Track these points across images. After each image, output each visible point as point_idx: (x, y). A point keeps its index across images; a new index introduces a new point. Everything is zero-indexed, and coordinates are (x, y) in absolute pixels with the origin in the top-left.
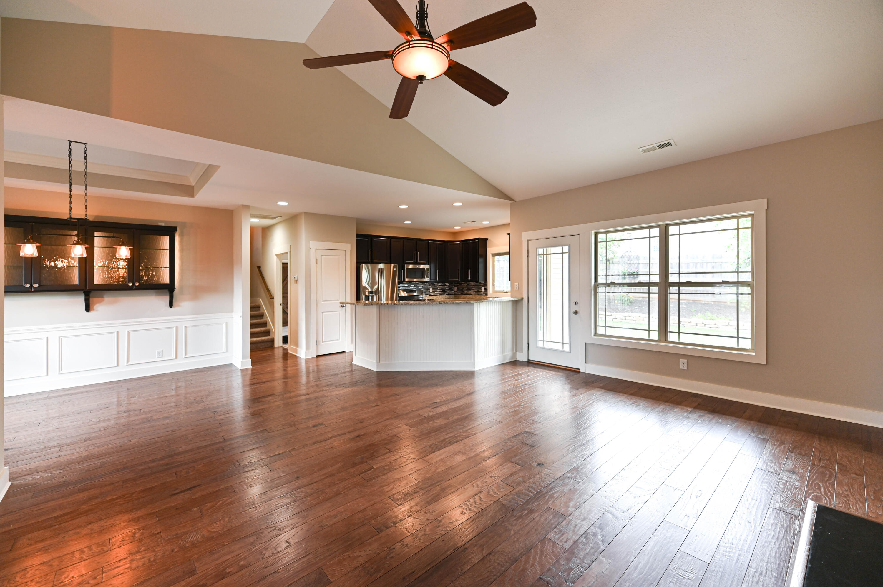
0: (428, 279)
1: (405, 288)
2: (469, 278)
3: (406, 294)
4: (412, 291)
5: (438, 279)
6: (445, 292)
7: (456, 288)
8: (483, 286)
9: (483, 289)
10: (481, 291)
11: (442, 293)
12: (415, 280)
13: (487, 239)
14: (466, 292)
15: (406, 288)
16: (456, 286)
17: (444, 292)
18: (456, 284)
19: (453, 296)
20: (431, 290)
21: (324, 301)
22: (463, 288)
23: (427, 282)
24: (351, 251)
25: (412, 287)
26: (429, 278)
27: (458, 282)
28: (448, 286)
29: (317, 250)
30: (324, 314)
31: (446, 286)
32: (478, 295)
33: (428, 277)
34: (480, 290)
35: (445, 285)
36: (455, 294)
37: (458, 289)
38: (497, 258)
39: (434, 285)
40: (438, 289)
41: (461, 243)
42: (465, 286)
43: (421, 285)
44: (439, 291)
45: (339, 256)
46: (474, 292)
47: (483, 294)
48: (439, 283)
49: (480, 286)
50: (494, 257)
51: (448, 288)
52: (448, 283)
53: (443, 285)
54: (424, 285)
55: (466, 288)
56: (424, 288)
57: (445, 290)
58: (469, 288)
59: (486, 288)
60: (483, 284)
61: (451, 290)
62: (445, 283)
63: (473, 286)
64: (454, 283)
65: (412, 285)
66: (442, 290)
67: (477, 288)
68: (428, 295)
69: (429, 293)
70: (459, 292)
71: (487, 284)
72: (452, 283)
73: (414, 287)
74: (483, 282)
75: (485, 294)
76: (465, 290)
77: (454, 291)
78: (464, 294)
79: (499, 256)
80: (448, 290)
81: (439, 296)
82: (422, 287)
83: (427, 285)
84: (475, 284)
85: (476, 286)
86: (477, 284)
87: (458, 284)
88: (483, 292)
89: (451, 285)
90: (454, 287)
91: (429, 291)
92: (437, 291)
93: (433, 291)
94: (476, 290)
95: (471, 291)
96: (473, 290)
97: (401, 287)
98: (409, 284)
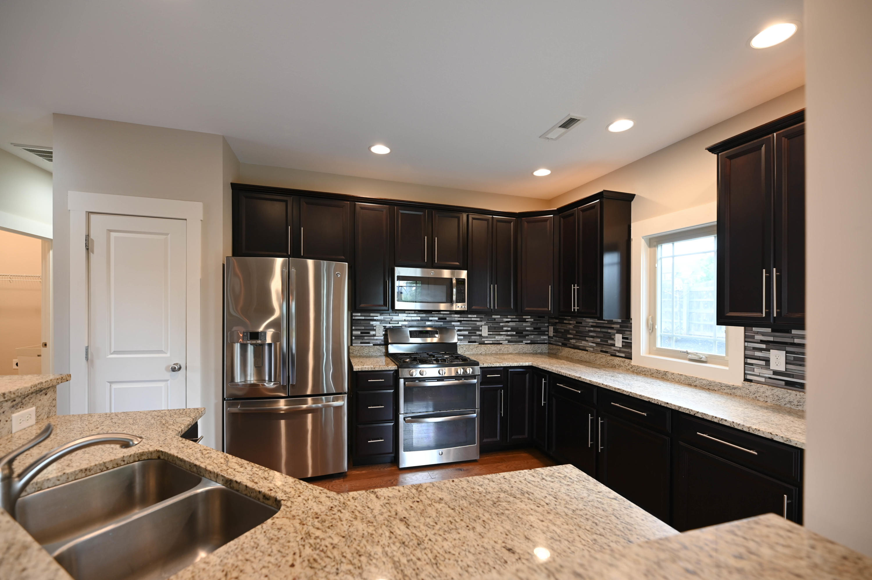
0: (466, 306)
2: (575, 307)
4: (427, 332)
5: (494, 306)
6: (523, 337)
7: (551, 329)
8: (619, 332)
9: (618, 340)
10: (614, 345)
11: (515, 338)
13: (632, 196)
14: (573, 341)
16: (554, 324)
17: (519, 337)
18: (551, 321)
19: (544, 348)
20: (485, 332)
21: (115, 352)
22: (567, 332)
24: (205, 223)
27: (551, 315)
28: (532, 323)
29: (92, 216)
30: (114, 386)
32: (603, 355)
33: (463, 301)
34: (610, 342)
35: (524, 321)
36: (549, 343)
37: (555, 331)
38: (666, 249)
39: (495, 319)
40: (505, 329)
41: (557, 217)
42: (571, 327)
43: (456, 319)
44: (508, 335)
45: (167, 234)
46: (594, 345)
47: (618, 354)
48: (509, 317)
49: (609, 331)
50: (652, 249)
51: (532, 329)
52: (529, 317)
53: (517, 320)
54: (465, 319)
55: (575, 332)
56: (463, 327)
57: (522, 333)
58: (581, 332)
59: (627, 339)
60: (618, 326)
61: (540, 333)
62: (524, 317)
63: (592, 329)
64: (549, 318)
65: (430, 319)
66: (515, 333)
67: (602, 335)
68: (475, 342)
69: (478, 337)
70: (558, 339)
71: (631, 328)
72: (544, 317)
73: (437, 322)
74: (620, 321)
75: (623, 355)
76: (572, 336)
77: (548, 335)
78: (570, 345)
79: (673, 244)
80: (532, 333)
81: (507, 346)
82: (459, 323)
83: (473, 319)
84: (595, 324)
85: (599, 330)
86: (602, 325)
87: (557, 321)
88: (618, 349)
89: (540, 320)
90: (548, 326)
91: (480, 333)
92: (501, 333)
93: (489, 335)
94: (599, 340)
95: (587, 341)
96: (592, 339)
97: (401, 321)
98: (424, 315)
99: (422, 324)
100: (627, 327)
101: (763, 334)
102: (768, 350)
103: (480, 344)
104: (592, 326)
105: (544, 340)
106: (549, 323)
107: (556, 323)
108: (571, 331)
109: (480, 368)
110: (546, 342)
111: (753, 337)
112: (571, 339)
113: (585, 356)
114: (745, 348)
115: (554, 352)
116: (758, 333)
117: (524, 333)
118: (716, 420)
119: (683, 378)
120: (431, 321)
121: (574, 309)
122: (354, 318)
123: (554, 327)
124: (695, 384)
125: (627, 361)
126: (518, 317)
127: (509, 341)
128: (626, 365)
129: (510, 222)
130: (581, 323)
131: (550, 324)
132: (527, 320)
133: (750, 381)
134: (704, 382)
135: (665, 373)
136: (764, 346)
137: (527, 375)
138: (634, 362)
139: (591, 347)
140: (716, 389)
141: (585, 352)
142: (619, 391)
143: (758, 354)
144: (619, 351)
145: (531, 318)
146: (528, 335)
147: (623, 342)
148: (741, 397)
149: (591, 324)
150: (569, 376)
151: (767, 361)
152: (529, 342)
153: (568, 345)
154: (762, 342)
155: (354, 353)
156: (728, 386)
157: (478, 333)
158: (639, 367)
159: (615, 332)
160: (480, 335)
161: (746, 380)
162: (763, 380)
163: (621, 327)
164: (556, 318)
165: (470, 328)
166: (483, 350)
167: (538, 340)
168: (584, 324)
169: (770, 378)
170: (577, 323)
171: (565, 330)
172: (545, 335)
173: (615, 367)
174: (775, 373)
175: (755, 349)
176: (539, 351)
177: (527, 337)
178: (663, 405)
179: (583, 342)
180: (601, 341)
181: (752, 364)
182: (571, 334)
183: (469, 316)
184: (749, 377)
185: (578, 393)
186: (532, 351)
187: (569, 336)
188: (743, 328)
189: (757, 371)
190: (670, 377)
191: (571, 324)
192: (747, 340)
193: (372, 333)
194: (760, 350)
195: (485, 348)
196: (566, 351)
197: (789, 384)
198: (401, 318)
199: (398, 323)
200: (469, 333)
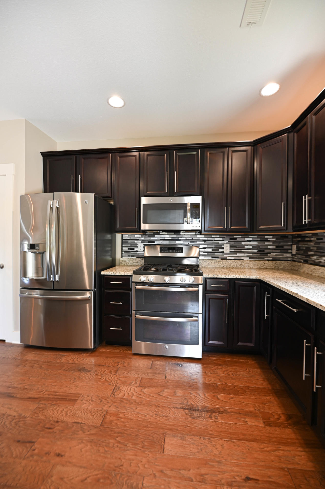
0: (196, 226)
2: (307, 219)
4: (174, 249)
6: (266, 254)
7: (294, 247)
11: (255, 256)
14: (314, 258)
16: (297, 243)
17: (261, 254)
18: (295, 240)
19: (286, 264)
20: (227, 249)
22: (308, 249)
31: (267, 243)
35: (266, 240)
36: (292, 261)
37: (298, 249)
39: (236, 239)
40: (246, 247)
41: (291, 134)
42: (312, 244)
44: (249, 253)
51: (275, 247)
52: (271, 237)
53: (259, 239)
55: (315, 249)
56: (207, 245)
57: (264, 251)
58: (322, 248)
61: (283, 251)
62: (266, 237)
64: (292, 237)
65: (180, 239)
66: (256, 251)
68: (218, 258)
69: (221, 254)
70: (300, 256)
72: (287, 237)
77: (291, 253)
80: (274, 251)
81: (247, 262)
82: (203, 242)
83: (216, 239)
87: (300, 239)
89: (283, 240)
90: (292, 245)
91: (222, 250)
92: (242, 251)
93: (230, 252)
97: (157, 240)
98: (175, 236)
99: (172, 243)
103: (222, 259)
105: (287, 257)
106: (292, 242)
107: (299, 241)
108: (311, 248)
109: (206, 278)
110: (289, 259)
112: (312, 255)
113: (324, 273)
115: (296, 268)
117: (266, 251)
120: (181, 240)
121: (305, 222)
122: (123, 238)
123: (297, 245)
126: (260, 237)
127: (250, 258)
129: (246, 151)
130: (322, 239)
131: (294, 243)
132: (269, 239)
137: (255, 288)
145: (273, 238)
146: (270, 253)
150: (287, 292)
152: (271, 259)
153: (309, 262)
155: (123, 263)
157: (220, 250)
160: (223, 252)
164: (299, 237)
165: (214, 246)
166: (225, 265)
167: (280, 258)
168: (324, 239)
170: (317, 239)
171: (306, 248)
172: (288, 253)
176: (281, 267)
177: (268, 255)
179: (323, 258)
182: (311, 251)
185: (294, 311)
186: (273, 267)
191: (311, 241)
193: (136, 249)
195: (227, 263)
196: (307, 268)
198: (156, 238)
199: (154, 242)
200: (212, 250)
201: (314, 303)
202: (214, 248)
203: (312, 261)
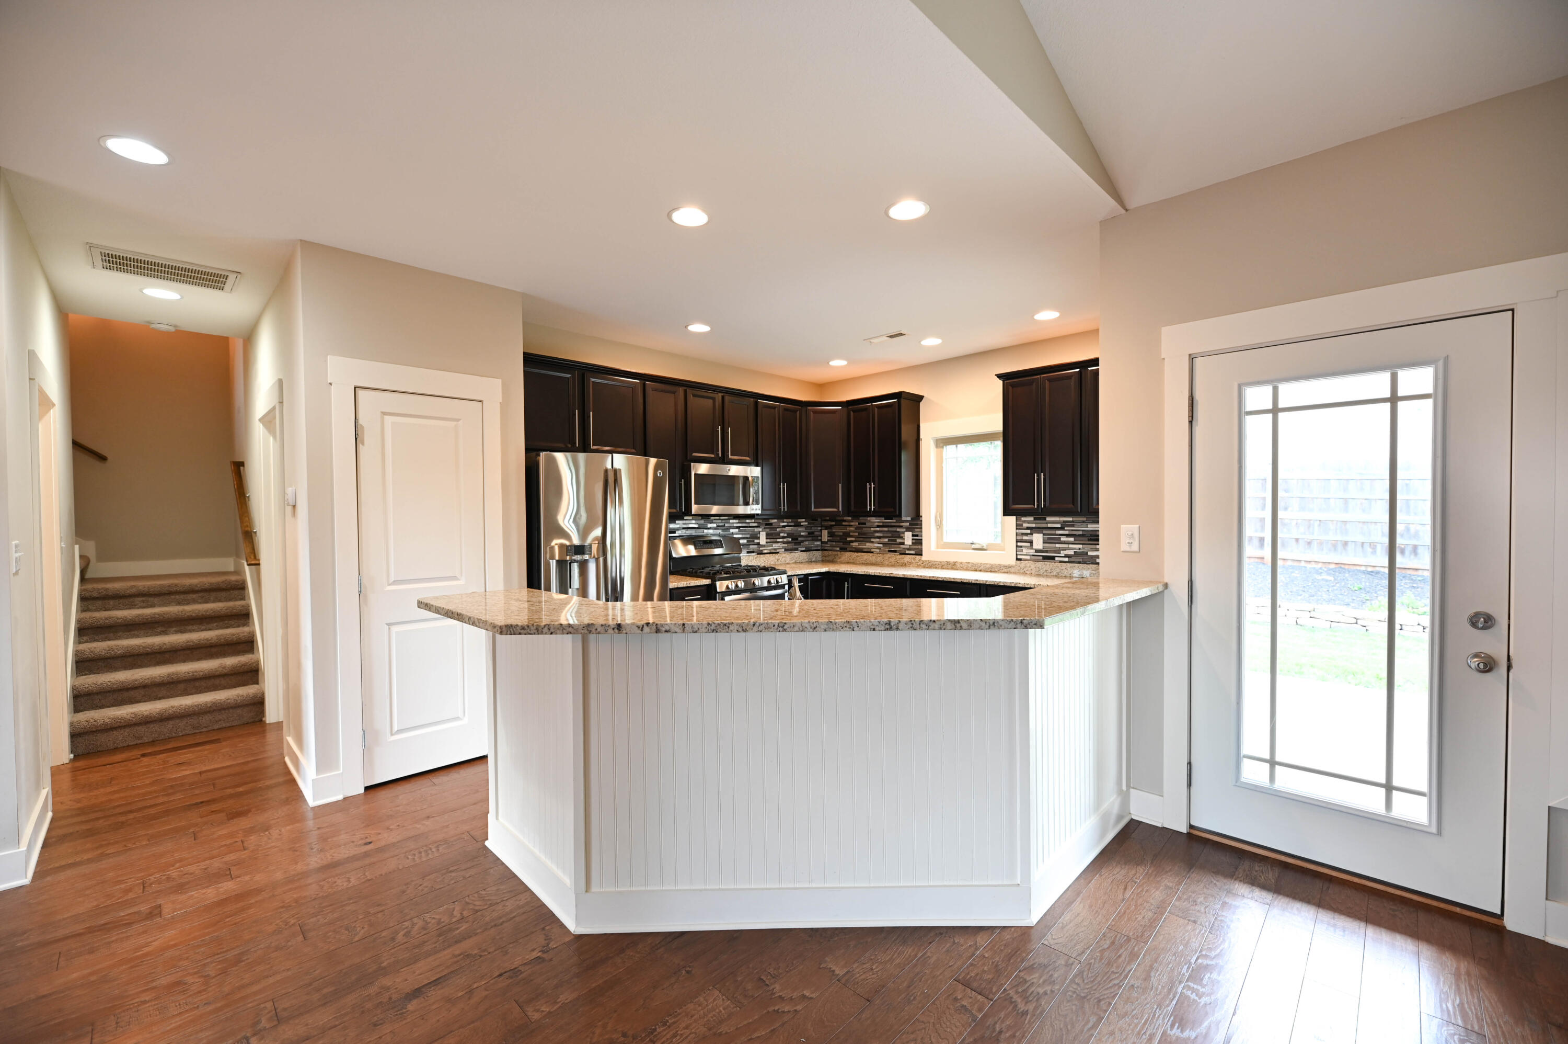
0: (755, 509)
1: (689, 532)
2: (871, 507)
3: (691, 551)
4: (711, 542)
5: (784, 507)
6: (799, 543)
7: (825, 533)
8: (908, 529)
9: (908, 538)
10: (903, 543)
11: (791, 546)
12: (715, 509)
13: (921, 398)
14: (855, 544)
15: (693, 532)
16: (829, 528)
17: (796, 544)
18: (826, 523)
19: (818, 555)
20: (763, 540)
21: (396, 582)
22: (848, 534)
23: (751, 516)
24: (505, 406)
25: (711, 531)
26: (759, 506)
27: (833, 517)
28: (807, 527)
29: (360, 393)
30: (395, 629)
31: (800, 529)
32: (892, 554)
33: (757, 503)
34: (899, 540)
35: (799, 525)
36: (823, 550)
37: (831, 534)
38: (950, 450)
39: (771, 524)
40: (782, 535)
41: (845, 409)
42: (852, 529)
43: (735, 525)
44: (784, 543)
45: (458, 420)
46: (881, 545)
47: (907, 552)
48: (785, 520)
49: (898, 530)
50: (939, 450)
51: (807, 534)
52: (804, 520)
53: (793, 524)
54: (744, 525)
55: (857, 534)
56: (742, 534)
57: (797, 539)
58: (864, 534)
59: (917, 536)
60: (908, 524)
61: (814, 538)
62: (799, 520)
63: (878, 529)
64: (822, 520)
65: (709, 526)
66: (791, 540)
67: (890, 535)
68: (753, 552)
69: (756, 546)
70: (834, 543)
71: (921, 525)
72: (817, 520)
73: (715, 529)
74: (909, 519)
75: (913, 552)
76: (853, 539)
77: (821, 540)
78: (851, 549)
79: (957, 446)
80: (806, 539)
81: (784, 555)
82: (737, 530)
83: (751, 525)
84: (881, 524)
85: (886, 529)
86: (889, 524)
87: (834, 523)
88: (908, 547)
89: (813, 524)
90: (821, 530)
91: (758, 541)
92: (778, 540)
93: (767, 543)
94: (886, 540)
95: (873, 542)
96: (878, 540)
97: (678, 529)
98: (702, 522)
99: (699, 532)
100: (917, 524)
101: (1029, 522)
102: (1031, 534)
103: (758, 554)
104: (878, 526)
105: (817, 546)
106: (823, 526)
107: (833, 525)
108: (851, 534)
109: (788, 576)
110: (819, 548)
111: (1022, 525)
112: (852, 542)
113: (871, 559)
114: (1017, 534)
115: (830, 558)
116: (1025, 522)
117: (799, 539)
118: (1013, 585)
119: (970, 565)
121: (870, 509)
123: (830, 530)
124: (980, 569)
125: (918, 557)
126: (794, 520)
127: (786, 550)
128: (917, 561)
129: (795, 411)
130: (865, 524)
131: (824, 528)
132: (802, 524)
133: (1020, 560)
134: (987, 566)
135: (955, 563)
136: (1029, 531)
137: (824, 582)
138: (924, 558)
139: (878, 548)
140: (996, 570)
141: (871, 554)
142: (933, 579)
143: (1025, 538)
144: (909, 549)
145: (805, 522)
146: (802, 542)
147: (912, 539)
148: (1015, 573)
149: (877, 524)
150: (878, 574)
151: (1031, 542)
152: (804, 549)
153: (848, 549)
154: (1028, 528)
156: (1005, 567)
157: (756, 541)
158: (929, 562)
159: (905, 530)
160: (758, 544)
161: (1017, 559)
162: (1028, 557)
163: (910, 525)
164: (832, 521)
165: (748, 536)
166: (762, 561)
167: (811, 547)
168: (868, 525)
169: (1033, 555)
170: (859, 524)
171: (843, 533)
172: (817, 540)
173: (905, 565)
174: (1037, 551)
175: (1023, 534)
176: (813, 560)
177: (802, 544)
178: (973, 582)
179: (868, 544)
180: (889, 540)
181: (1021, 547)
182: (852, 536)
183: (748, 521)
184: (1019, 557)
186: (807, 560)
187: (849, 539)
188: (1015, 517)
189: (1025, 551)
190: (958, 566)
191: (852, 526)
192: (1018, 527)
194: (1027, 534)
195: (764, 559)
196: (846, 556)
197: (1045, 558)
198: (678, 526)
199: (674, 532)
200: (748, 541)
201: (910, 575)
202: (750, 538)
203: (852, 547)
